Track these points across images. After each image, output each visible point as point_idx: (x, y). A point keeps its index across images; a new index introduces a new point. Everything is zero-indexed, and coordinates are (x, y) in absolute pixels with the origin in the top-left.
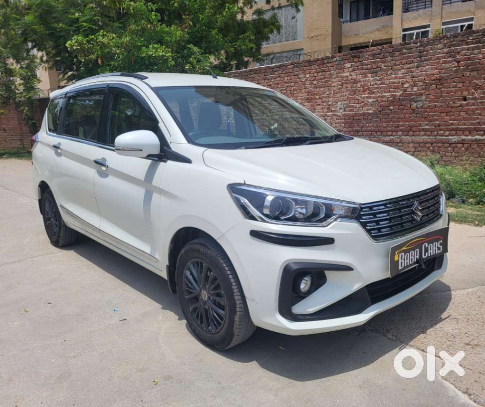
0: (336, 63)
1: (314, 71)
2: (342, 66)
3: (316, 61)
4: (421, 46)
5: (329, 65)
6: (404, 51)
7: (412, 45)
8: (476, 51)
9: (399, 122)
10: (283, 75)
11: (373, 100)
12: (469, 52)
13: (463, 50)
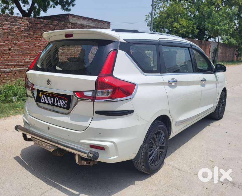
8: (12, 26)
12: (9, 26)
13: (6, 24)
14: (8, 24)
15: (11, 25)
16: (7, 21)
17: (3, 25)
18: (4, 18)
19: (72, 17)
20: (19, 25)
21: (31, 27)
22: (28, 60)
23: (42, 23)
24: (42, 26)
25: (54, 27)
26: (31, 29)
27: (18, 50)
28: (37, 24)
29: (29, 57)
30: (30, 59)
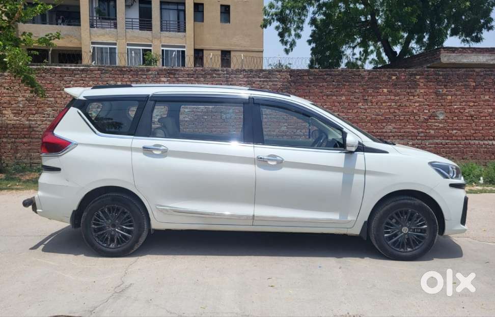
0: (152, 76)
1: (127, 80)
2: (158, 80)
3: (129, 71)
4: (227, 74)
5: (145, 77)
6: (214, 75)
7: (220, 72)
9: (212, 128)
10: (87, 79)
11: (189, 110)
12: (261, 83)
13: (257, 81)
14: (260, 81)
15: (264, 81)
16: (259, 77)
17: (254, 83)
18: (256, 74)
19: (447, 53)
20: (276, 81)
21: (292, 81)
22: (284, 128)
23: (311, 75)
24: (311, 79)
25: (332, 78)
26: (292, 84)
27: (270, 114)
28: (304, 76)
29: (285, 124)
30: (287, 128)
